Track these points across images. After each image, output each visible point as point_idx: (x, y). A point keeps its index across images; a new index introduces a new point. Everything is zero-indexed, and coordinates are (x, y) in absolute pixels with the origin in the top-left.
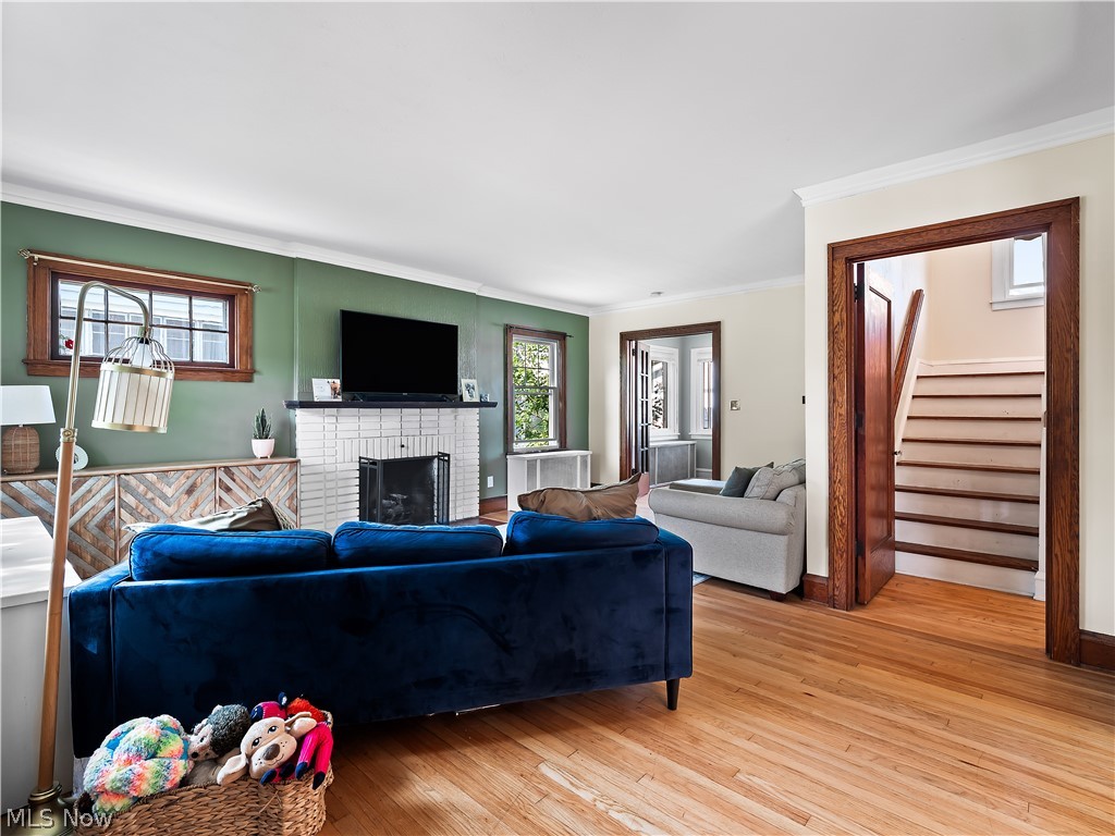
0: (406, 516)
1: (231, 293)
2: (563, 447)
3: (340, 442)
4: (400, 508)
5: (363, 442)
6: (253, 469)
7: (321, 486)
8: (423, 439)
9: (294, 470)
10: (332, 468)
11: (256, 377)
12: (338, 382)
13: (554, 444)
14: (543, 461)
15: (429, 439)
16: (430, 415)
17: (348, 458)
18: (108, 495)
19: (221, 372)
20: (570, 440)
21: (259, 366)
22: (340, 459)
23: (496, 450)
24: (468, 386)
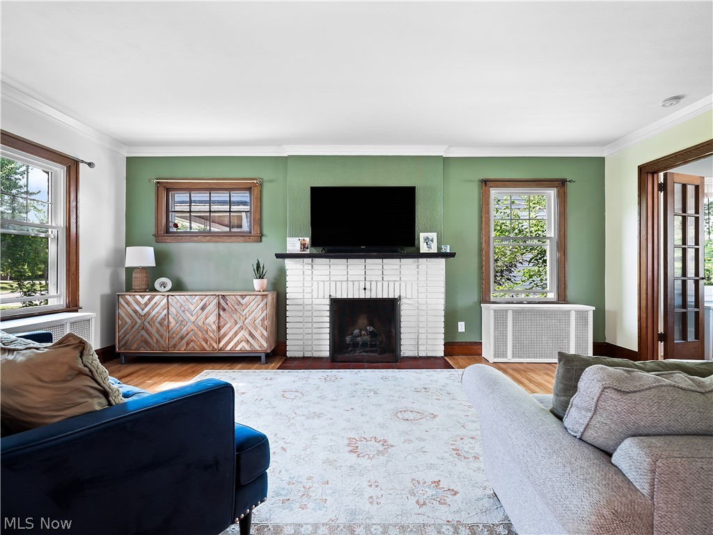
0: (372, 346)
1: (248, 186)
2: (562, 298)
3: (315, 284)
4: (367, 338)
5: (333, 284)
6: (239, 298)
7: (301, 314)
8: (385, 284)
9: (265, 301)
10: (309, 302)
11: (263, 238)
12: (308, 240)
13: (552, 296)
14: (515, 312)
15: (391, 284)
16: (392, 264)
17: (321, 295)
18: (163, 306)
19: (243, 236)
20: (571, 292)
21: (265, 232)
22: (315, 295)
23: (468, 298)
24: (427, 240)
